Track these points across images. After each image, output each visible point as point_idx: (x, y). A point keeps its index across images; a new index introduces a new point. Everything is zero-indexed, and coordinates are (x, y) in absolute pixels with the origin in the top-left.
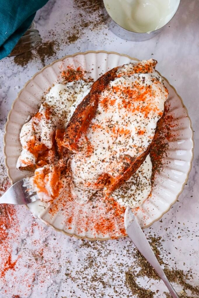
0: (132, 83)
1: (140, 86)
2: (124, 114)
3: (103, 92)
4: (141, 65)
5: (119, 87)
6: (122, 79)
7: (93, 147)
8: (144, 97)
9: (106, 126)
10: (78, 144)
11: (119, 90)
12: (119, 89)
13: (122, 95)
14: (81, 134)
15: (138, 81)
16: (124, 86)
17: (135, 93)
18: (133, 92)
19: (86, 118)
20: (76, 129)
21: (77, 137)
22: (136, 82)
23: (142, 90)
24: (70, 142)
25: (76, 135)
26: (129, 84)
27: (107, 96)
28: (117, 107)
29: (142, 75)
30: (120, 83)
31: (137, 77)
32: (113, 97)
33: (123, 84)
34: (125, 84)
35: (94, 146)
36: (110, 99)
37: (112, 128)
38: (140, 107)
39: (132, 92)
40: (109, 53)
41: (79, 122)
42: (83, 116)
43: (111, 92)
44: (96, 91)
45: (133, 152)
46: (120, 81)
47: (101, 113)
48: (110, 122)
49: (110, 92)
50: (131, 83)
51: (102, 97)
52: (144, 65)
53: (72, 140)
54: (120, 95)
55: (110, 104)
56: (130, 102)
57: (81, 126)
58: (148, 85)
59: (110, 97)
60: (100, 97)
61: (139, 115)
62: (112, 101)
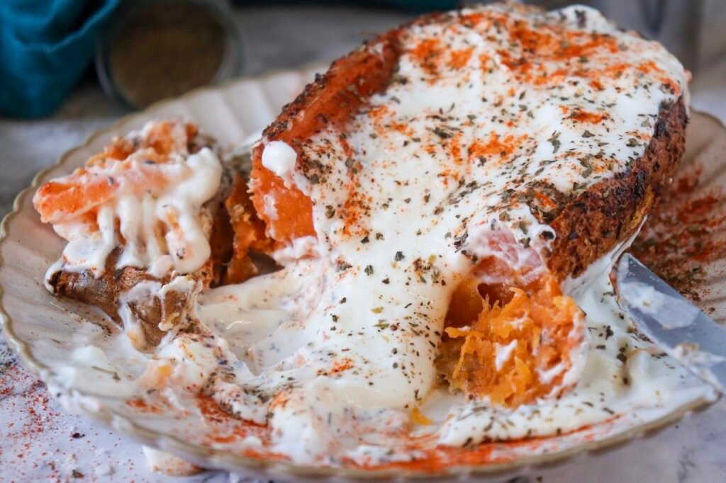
2: (503, 90)
7: (366, 203)
9: (428, 129)
11: (484, 20)
13: (493, 32)
14: (320, 121)
17: (548, 42)
18: (540, 38)
19: (346, 80)
23: (576, 38)
27: (435, 35)
32: (458, 39)
35: (370, 200)
36: (449, 46)
37: (449, 140)
39: (534, 38)
45: (566, 169)
47: (410, 79)
48: (443, 120)
51: (416, 37)
54: (487, 31)
55: (448, 64)
59: (449, 41)
60: (406, 37)
61: (569, 82)
62: (457, 53)
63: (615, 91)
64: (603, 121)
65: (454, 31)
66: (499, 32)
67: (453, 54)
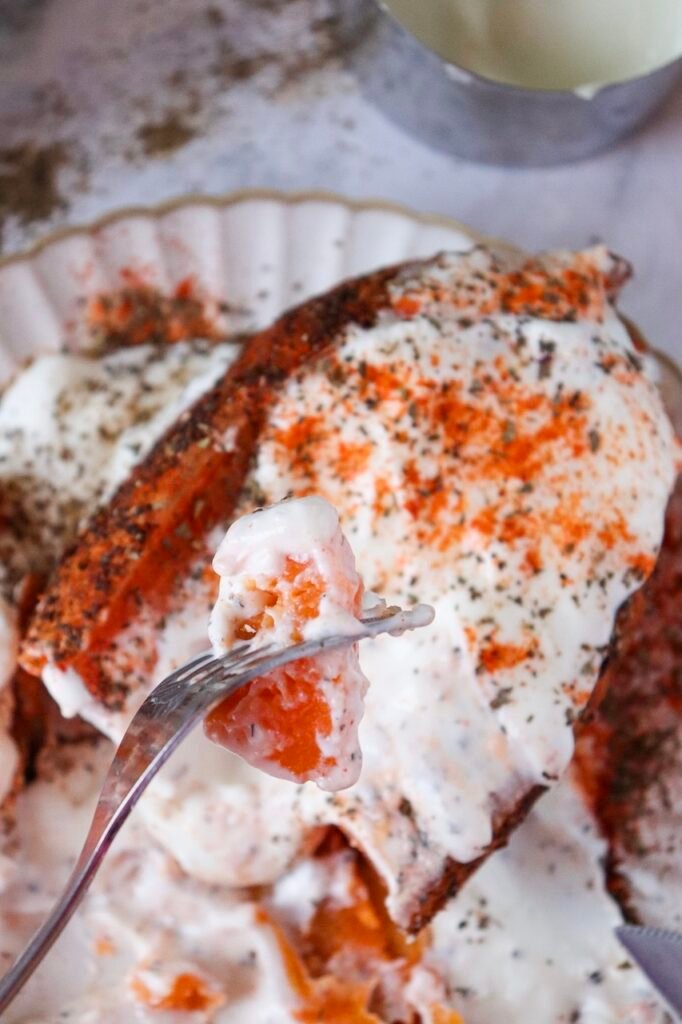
0: (478, 364)
1: (518, 386)
3: (300, 379)
4: (543, 273)
5: (399, 376)
6: (419, 329)
8: (535, 457)
10: (107, 666)
11: (396, 394)
12: (395, 384)
13: (406, 423)
14: (131, 603)
15: (512, 361)
16: (431, 374)
17: (485, 426)
18: (473, 418)
19: (175, 515)
20: (106, 573)
21: (104, 616)
22: (498, 362)
23: (529, 414)
24: (56, 644)
25: (99, 607)
26: (456, 367)
27: (320, 408)
28: (370, 495)
29: (537, 331)
30: (406, 354)
31: (506, 334)
33: (425, 362)
34: (435, 361)
36: (337, 430)
38: (500, 516)
39: (466, 418)
40: (356, 207)
41: (134, 529)
42: (160, 502)
43: (347, 396)
44: (259, 371)
46: (409, 340)
49: (344, 390)
50: (470, 363)
51: (289, 408)
52: (557, 273)
53: (75, 632)
54: (397, 420)
55: (332, 463)
56: (447, 481)
57: (135, 556)
58: (568, 392)
59: (339, 422)
60: (275, 402)
61: (494, 556)
62: (348, 447)
63: (558, 581)
64: (528, 661)
65: (349, 410)
66: (415, 425)
67: (343, 448)
